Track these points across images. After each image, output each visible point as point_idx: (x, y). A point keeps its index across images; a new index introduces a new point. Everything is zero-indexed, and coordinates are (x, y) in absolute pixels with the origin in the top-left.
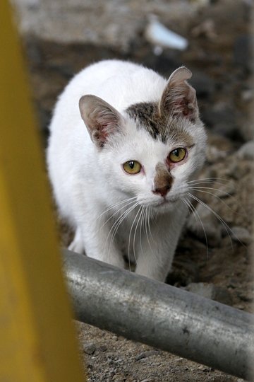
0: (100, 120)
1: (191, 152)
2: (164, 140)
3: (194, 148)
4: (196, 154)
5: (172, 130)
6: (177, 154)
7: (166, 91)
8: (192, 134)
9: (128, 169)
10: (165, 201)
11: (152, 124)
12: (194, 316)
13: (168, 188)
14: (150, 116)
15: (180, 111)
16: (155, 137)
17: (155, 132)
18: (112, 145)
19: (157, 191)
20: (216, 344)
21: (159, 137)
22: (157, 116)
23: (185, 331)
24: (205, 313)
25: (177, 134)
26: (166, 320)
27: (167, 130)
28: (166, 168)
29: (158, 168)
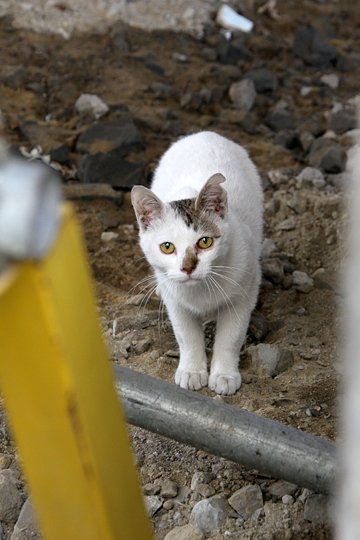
0: (147, 208)
1: (217, 242)
2: (195, 229)
3: (219, 239)
4: (220, 244)
5: (203, 222)
6: (205, 242)
7: (202, 190)
8: (220, 227)
9: (164, 248)
10: (190, 279)
11: (188, 215)
12: (265, 441)
13: (193, 268)
14: (188, 208)
15: (213, 208)
16: (189, 225)
17: (190, 221)
18: (153, 228)
19: (184, 269)
20: (283, 464)
21: (192, 226)
22: (193, 209)
23: (258, 453)
24: (273, 438)
25: (207, 226)
26: (242, 444)
27: (199, 221)
28: (194, 252)
29: (187, 251)
